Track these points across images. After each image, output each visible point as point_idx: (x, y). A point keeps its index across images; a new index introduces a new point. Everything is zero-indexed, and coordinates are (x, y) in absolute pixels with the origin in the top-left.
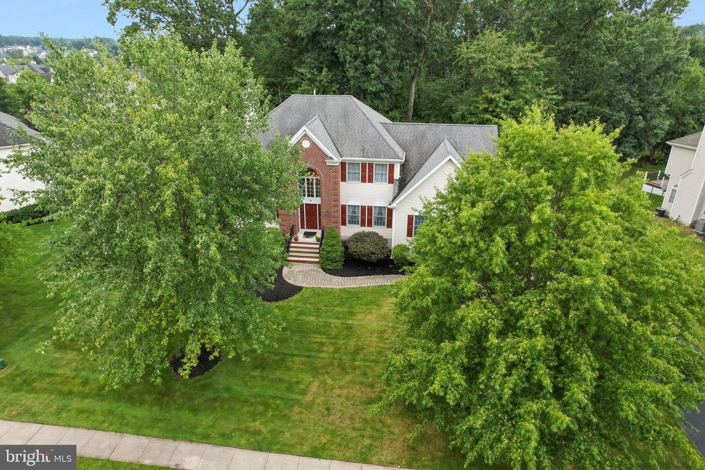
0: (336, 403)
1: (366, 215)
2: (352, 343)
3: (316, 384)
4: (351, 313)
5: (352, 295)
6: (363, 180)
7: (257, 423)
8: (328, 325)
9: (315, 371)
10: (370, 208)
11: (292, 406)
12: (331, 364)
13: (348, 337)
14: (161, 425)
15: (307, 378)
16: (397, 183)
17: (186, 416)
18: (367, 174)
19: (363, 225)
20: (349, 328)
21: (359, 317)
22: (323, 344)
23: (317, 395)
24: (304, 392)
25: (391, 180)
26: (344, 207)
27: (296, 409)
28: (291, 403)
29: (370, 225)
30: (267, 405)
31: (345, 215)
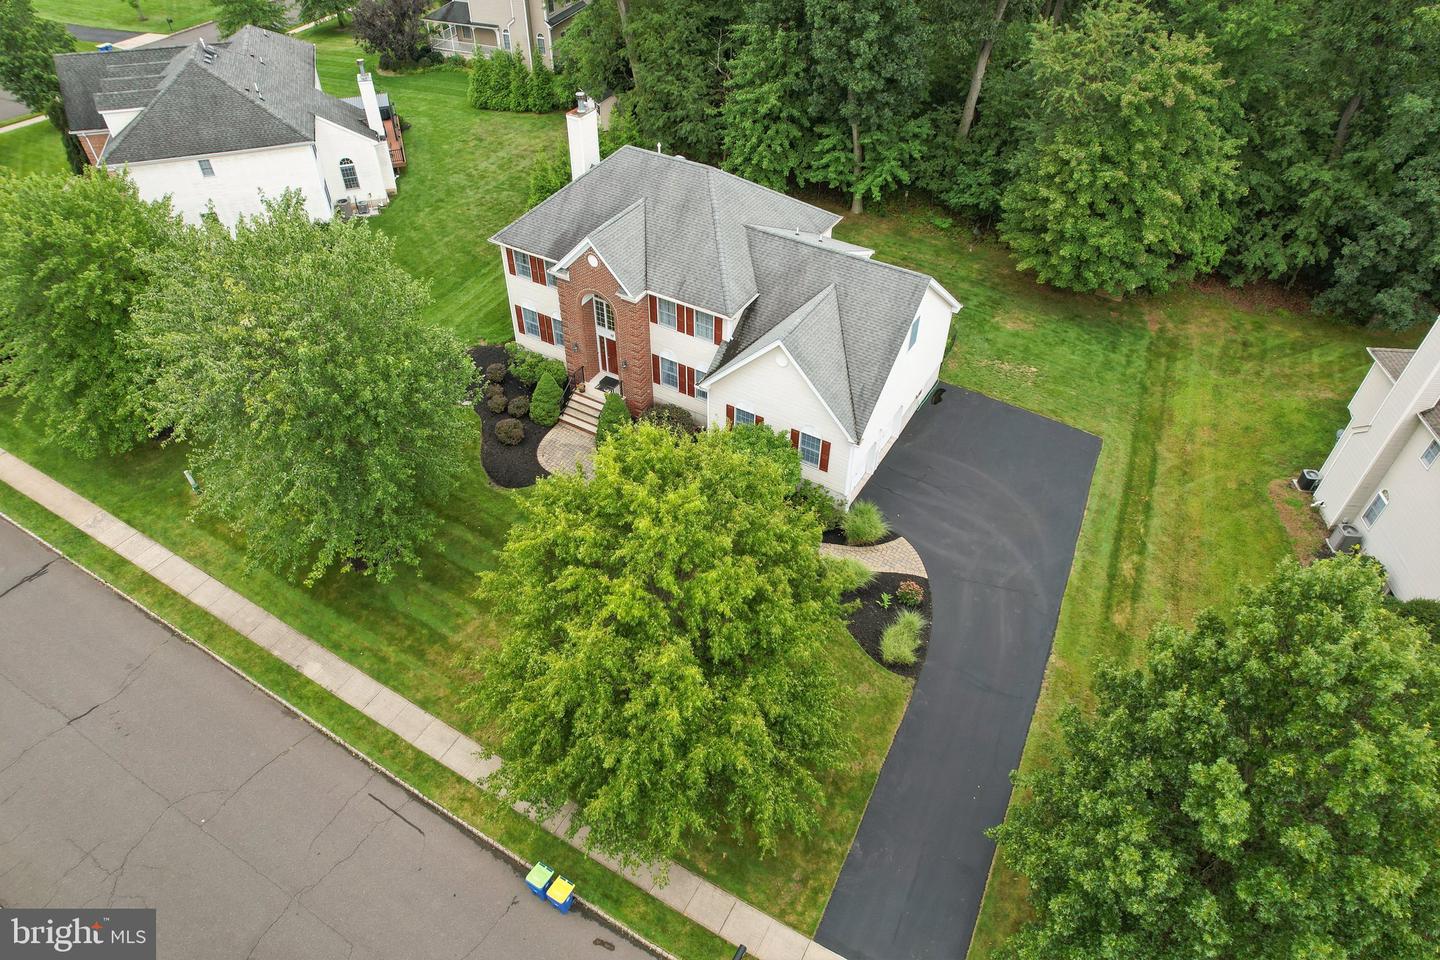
1: (686, 379)
6: (680, 329)
15: (471, 612)
16: (725, 348)
18: (685, 321)
19: (683, 390)
23: (468, 638)
25: (718, 340)
26: (656, 358)
28: (438, 638)
30: (411, 632)
31: (657, 369)
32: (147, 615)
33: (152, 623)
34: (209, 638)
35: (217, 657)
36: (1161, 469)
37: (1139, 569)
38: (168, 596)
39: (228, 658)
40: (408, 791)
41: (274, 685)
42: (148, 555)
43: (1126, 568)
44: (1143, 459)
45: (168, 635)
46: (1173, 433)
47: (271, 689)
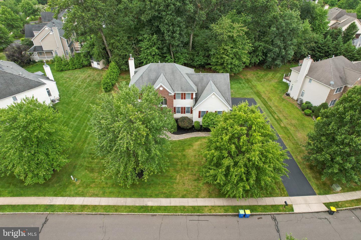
0: (186, 182)
1: (183, 110)
2: (186, 161)
3: (178, 176)
4: (184, 150)
5: (182, 142)
6: (182, 99)
7: (164, 190)
8: (177, 155)
9: (177, 171)
10: (184, 108)
11: (173, 184)
12: (182, 169)
13: (184, 159)
14: (136, 194)
15: (175, 174)
16: (194, 99)
17: (143, 191)
18: (183, 96)
19: (182, 113)
20: (184, 155)
21: (187, 151)
22: (177, 162)
23: (179, 180)
24: (176, 179)
25: (192, 98)
26: (175, 108)
27: (175, 185)
28: (173, 183)
29: (184, 113)
30: (166, 185)
31: (175, 110)
32: (93, 214)
33: (95, 215)
34: (116, 211)
35: (122, 213)
36: (266, 100)
37: (278, 116)
38: (95, 207)
39: (126, 212)
40: (197, 215)
41: (144, 211)
42: (78, 201)
43: (276, 117)
44: (262, 99)
45: (103, 216)
46: (262, 94)
47: (144, 213)
